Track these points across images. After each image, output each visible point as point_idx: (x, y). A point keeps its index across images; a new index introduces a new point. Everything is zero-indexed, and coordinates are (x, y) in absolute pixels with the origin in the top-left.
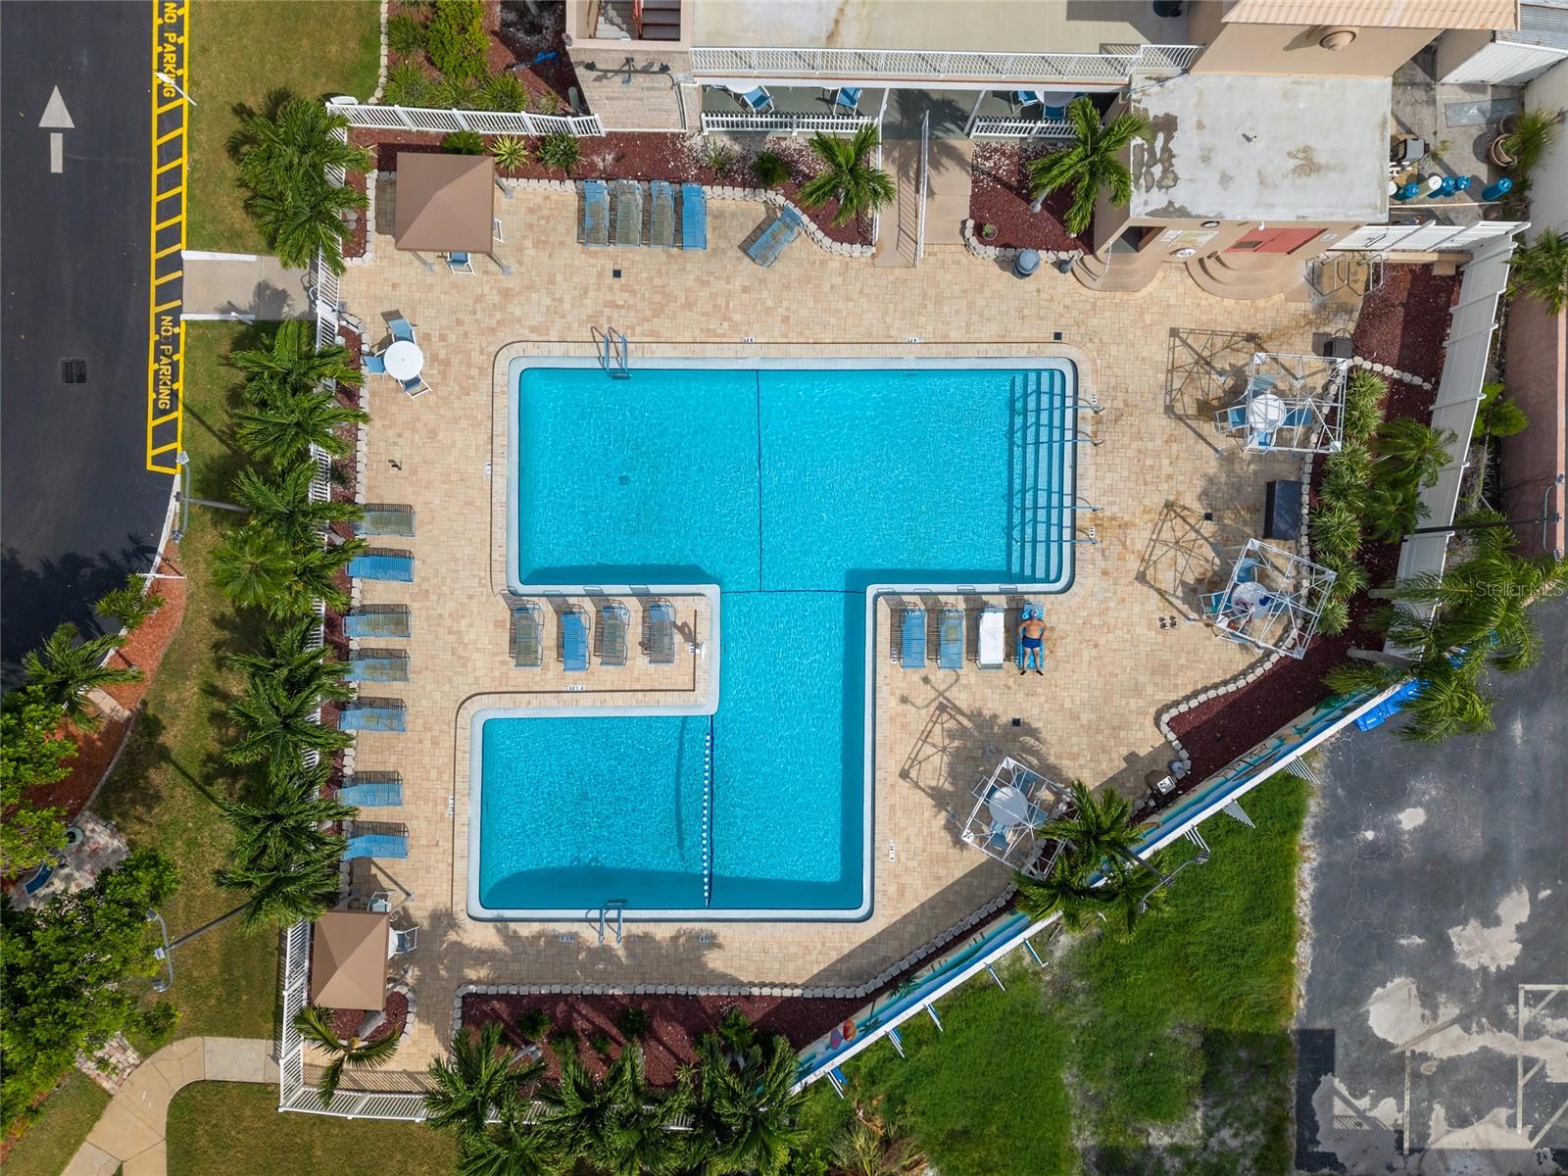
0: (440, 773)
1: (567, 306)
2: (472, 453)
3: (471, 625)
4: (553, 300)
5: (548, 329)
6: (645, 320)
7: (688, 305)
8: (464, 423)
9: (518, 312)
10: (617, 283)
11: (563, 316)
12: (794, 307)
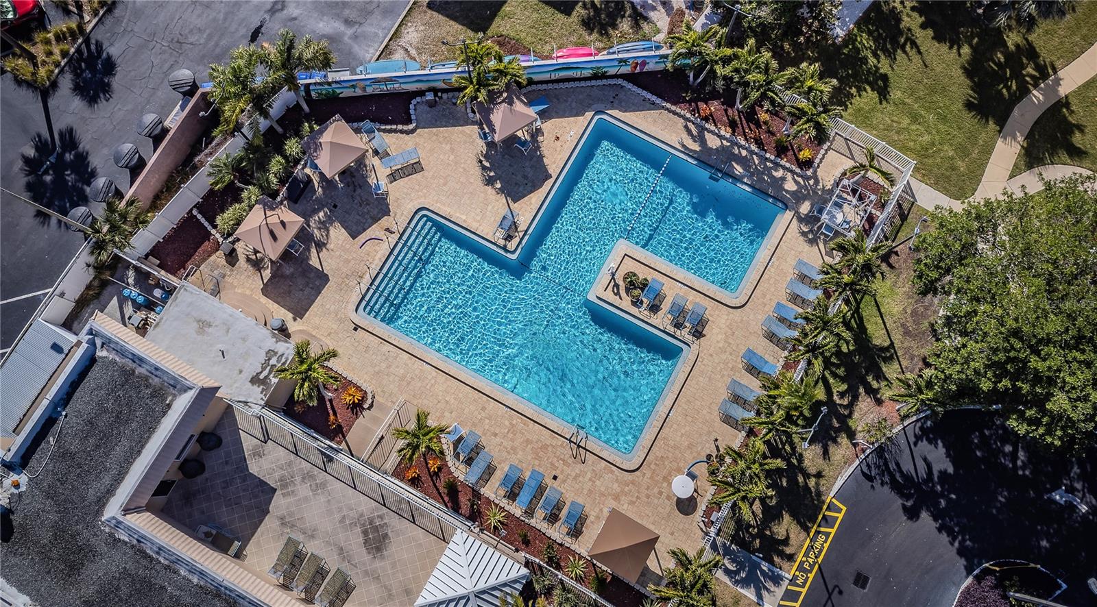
0: (768, 280)
1: (589, 475)
2: (675, 426)
3: (718, 342)
4: (594, 482)
5: (605, 469)
6: (554, 447)
7: (528, 441)
8: (672, 443)
9: (616, 485)
10: (557, 473)
11: (593, 470)
12: (476, 413)
